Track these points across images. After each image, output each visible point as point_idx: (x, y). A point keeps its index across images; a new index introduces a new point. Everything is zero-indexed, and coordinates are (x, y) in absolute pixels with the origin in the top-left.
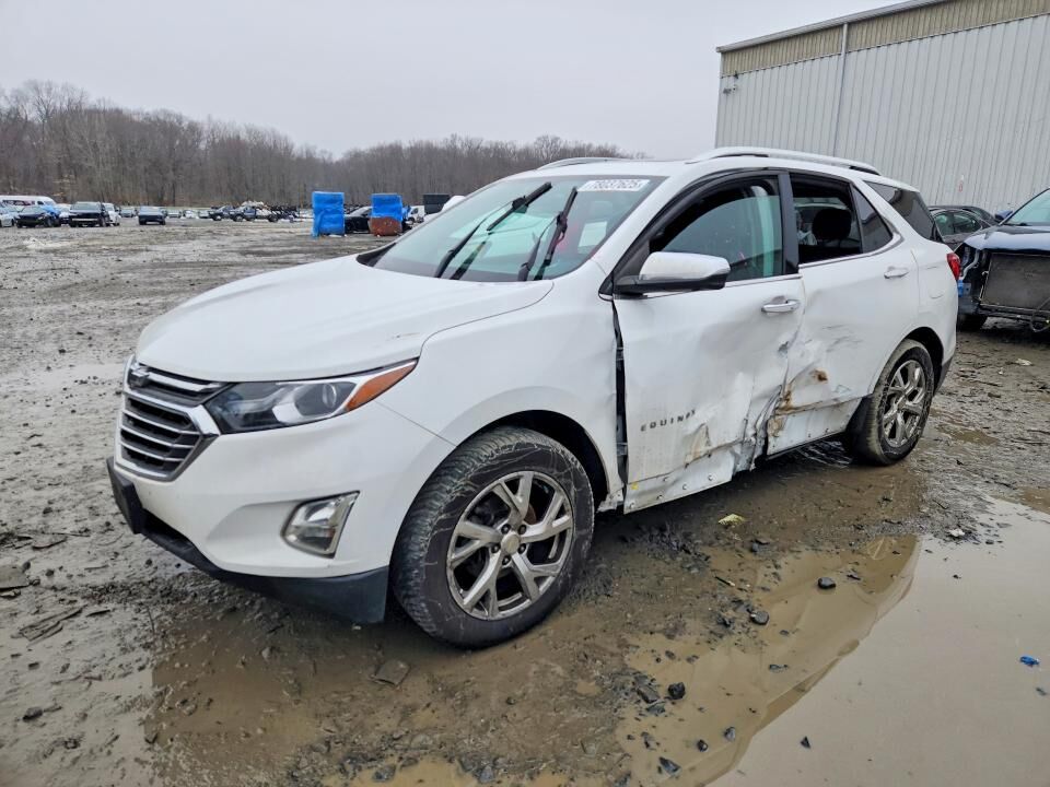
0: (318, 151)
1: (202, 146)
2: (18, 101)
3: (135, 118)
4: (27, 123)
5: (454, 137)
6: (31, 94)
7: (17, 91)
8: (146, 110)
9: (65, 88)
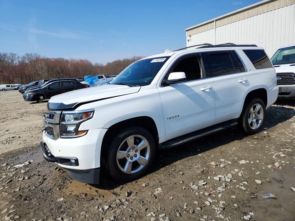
0: (99, 64)
1: (69, 65)
2: (23, 59)
3: (52, 60)
4: (26, 64)
5: (134, 57)
6: (27, 57)
7: (23, 56)
8: (55, 58)
9: (35, 55)
